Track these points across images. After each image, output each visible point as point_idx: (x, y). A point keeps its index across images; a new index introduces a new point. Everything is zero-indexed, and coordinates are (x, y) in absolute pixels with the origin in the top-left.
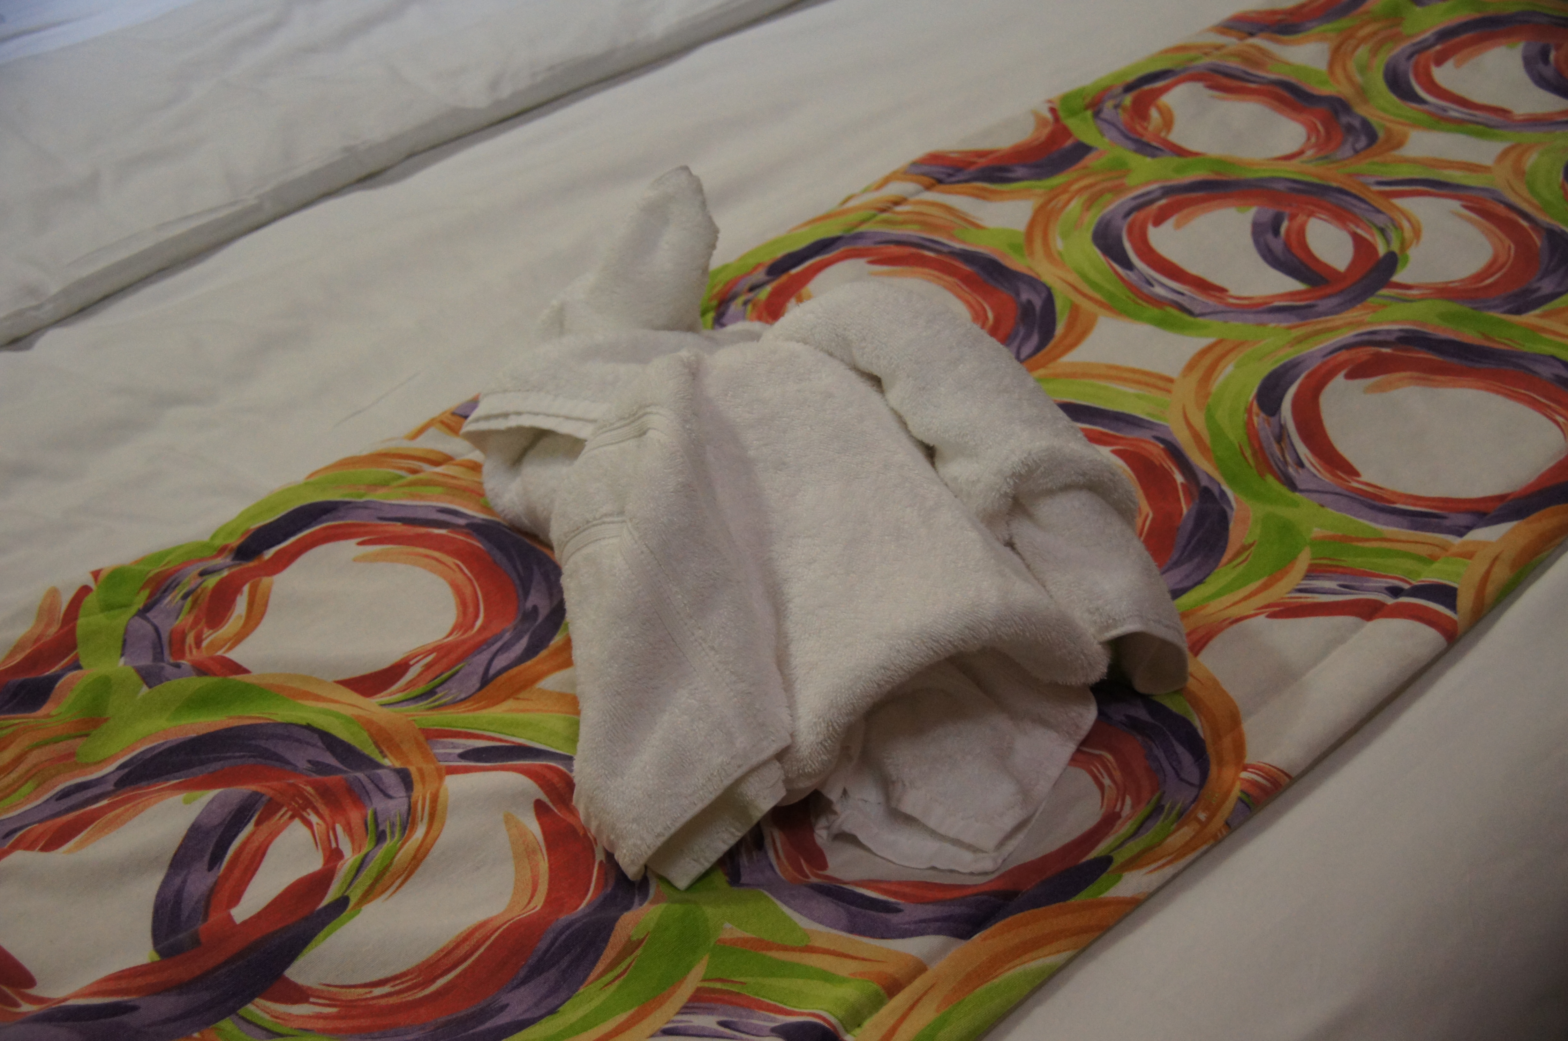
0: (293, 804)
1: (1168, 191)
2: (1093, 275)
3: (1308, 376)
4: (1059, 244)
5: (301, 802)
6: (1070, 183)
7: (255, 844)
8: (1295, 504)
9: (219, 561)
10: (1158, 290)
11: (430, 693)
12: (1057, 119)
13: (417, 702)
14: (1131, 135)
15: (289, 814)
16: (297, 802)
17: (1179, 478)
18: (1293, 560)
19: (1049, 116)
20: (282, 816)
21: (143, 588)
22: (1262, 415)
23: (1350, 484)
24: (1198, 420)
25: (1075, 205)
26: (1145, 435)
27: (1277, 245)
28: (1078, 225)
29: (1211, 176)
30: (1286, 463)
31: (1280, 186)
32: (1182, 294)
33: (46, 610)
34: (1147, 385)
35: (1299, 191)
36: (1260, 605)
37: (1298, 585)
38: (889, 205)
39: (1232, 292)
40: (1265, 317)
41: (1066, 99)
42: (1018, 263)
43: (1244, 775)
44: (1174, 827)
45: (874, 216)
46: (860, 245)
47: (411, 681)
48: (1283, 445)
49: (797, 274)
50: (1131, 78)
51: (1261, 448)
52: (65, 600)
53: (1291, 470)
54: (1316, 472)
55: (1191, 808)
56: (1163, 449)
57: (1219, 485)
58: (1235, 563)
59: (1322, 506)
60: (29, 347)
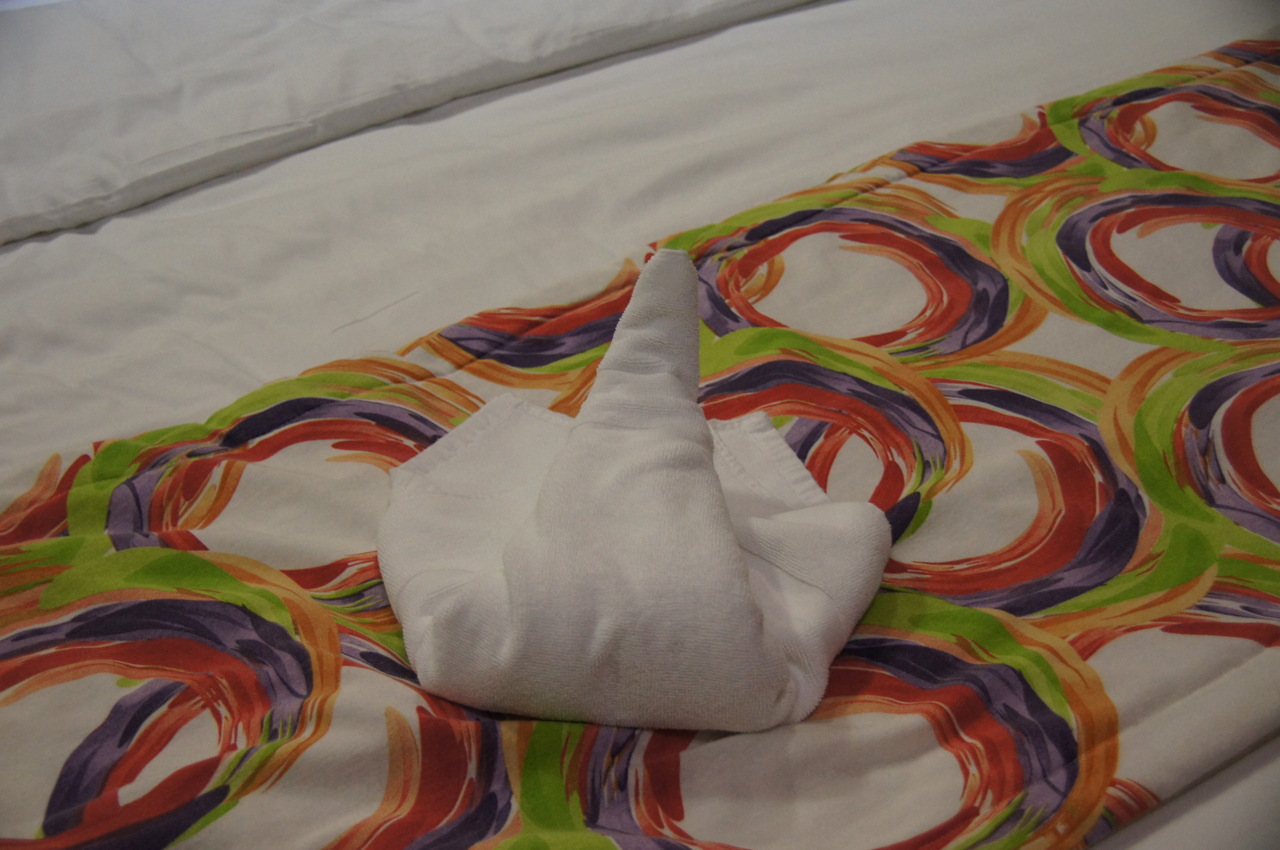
0: (208, 694)
1: (1138, 201)
2: (1051, 273)
3: (1244, 394)
4: (1023, 239)
5: (214, 693)
6: (1045, 184)
7: (165, 725)
8: (1211, 519)
9: (209, 445)
10: (1111, 293)
11: (358, 595)
12: (1044, 123)
13: (345, 603)
14: (1112, 145)
15: (202, 703)
16: (211, 694)
17: (1098, 478)
18: (1198, 574)
19: (1037, 120)
20: (196, 704)
21: (135, 461)
22: (1191, 426)
23: (1270, 506)
24: (1128, 423)
25: (1046, 205)
26: (1073, 431)
27: (1237, 263)
28: (1046, 223)
29: (1182, 191)
30: (1207, 477)
31: (1249, 207)
32: (1134, 300)
33: (46, 476)
34: (1084, 382)
35: (1267, 213)
36: (1157, 617)
37: (1199, 601)
38: (871, 186)
39: (1184, 303)
40: (1213, 331)
41: (1056, 106)
42: (982, 254)
43: (1111, 791)
44: (1030, 835)
45: (856, 195)
46: (837, 220)
47: (345, 580)
48: (1207, 459)
49: (774, 240)
50: (1121, 93)
51: (1185, 459)
52: (65, 465)
53: (1212, 485)
54: (1236, 489)
55: (1051, 817)
56: (1087, 447)
57: (1137, 489)
58: (1139, 571)
59: (1237, 524)
60: (93, 232)
